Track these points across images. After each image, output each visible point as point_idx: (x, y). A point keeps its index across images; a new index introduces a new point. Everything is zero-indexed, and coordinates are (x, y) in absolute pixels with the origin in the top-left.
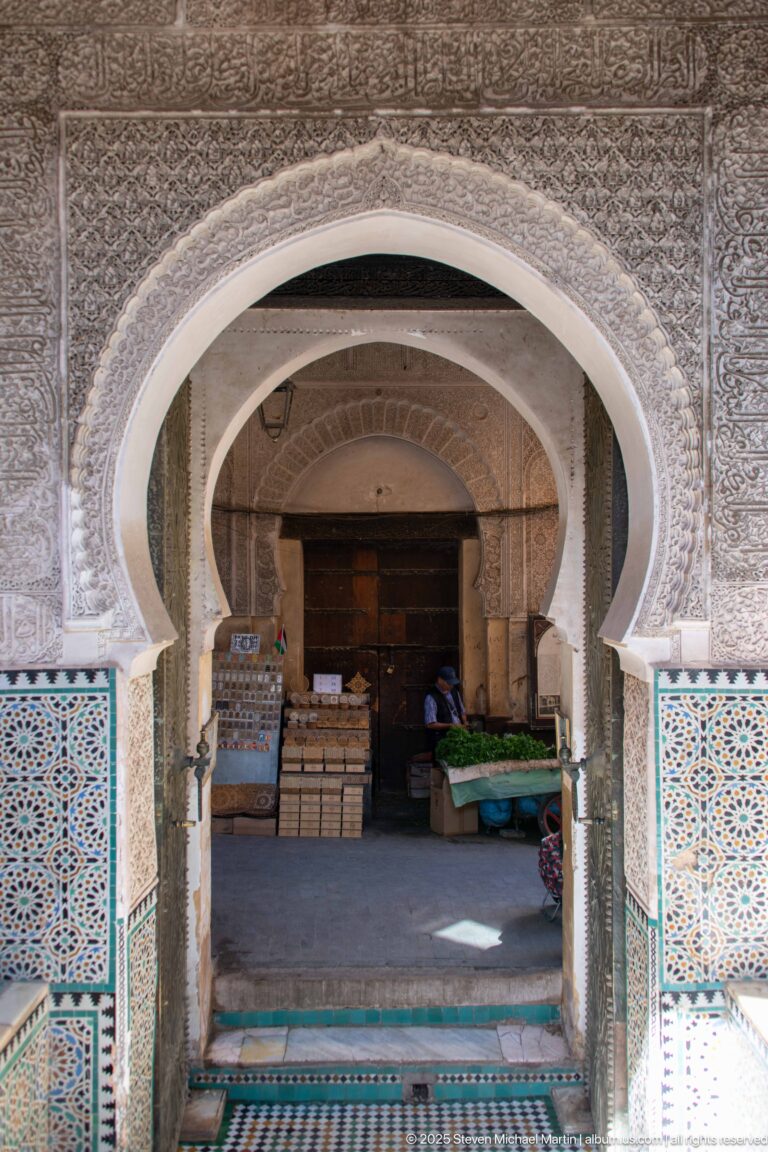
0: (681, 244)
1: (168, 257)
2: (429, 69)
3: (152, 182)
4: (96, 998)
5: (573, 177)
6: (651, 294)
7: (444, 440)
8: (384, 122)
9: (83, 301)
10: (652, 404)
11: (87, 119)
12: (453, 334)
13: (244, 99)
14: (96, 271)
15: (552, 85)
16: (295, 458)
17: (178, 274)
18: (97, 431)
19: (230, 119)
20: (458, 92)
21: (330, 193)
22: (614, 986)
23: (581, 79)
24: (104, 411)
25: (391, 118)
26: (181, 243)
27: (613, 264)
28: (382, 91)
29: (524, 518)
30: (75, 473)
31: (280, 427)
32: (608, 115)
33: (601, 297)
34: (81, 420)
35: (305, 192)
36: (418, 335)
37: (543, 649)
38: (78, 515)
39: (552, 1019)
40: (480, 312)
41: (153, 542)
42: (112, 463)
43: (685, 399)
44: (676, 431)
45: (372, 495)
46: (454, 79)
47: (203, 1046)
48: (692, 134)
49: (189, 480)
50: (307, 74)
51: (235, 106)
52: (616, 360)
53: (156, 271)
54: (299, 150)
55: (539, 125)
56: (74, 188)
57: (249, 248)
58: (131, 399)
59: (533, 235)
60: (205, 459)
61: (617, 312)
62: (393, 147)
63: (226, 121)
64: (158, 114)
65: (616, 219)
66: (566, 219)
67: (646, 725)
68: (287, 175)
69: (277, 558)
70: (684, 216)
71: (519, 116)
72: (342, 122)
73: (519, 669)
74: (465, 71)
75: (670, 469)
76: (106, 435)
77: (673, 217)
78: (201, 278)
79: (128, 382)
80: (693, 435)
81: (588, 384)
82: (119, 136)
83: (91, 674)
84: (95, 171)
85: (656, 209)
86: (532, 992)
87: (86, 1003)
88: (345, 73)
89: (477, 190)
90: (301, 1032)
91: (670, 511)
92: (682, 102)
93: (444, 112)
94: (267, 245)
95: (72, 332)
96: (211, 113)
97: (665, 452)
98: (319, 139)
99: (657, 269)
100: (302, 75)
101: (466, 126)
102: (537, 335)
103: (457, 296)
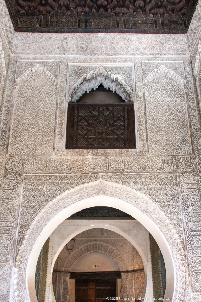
0: (174, 204)
1: (47, 207)
2: (112, 165)
3: (44, 189)
5: (147, 188)
6: (168, 216)
7: (112, 252)
8: (101, 176)
9: (24, 218)
10: (171, 243)
11: (29, 176)
12: (117, 226)
13: (68, 171)
14: (28, 210)
15: (141, 168)
16: (74, 257)
17: (49, 211)
18: (24, 251)
19: (64, 175)
20: (118, 170)
21: (88, 192)
23: (147, 167)
24: (26, 246)
25: (103, 175)
26: (51, 203)
27: (158, 209)
28: (100, 170)
29: (133, 273)
30: (17, 263)
31: (71, 249)
32: (154, 175)
33: (156, 216)
34: (20, 249)
35: (82, 192)
36: (108, 226)
38: (16, 275)
40: (123, 221)
41: (36, 282)
42: (27, 260)
43: (179, 242)
44: (178, 250)
45: (94, 267)
46: (118, 167)
48: (174, 179)
49: (47, 264)
50: (83, 166)
51: (65, 173)
52: (161, 232)
53: (43, 210)
54: (81, 182)
55: (138, 177)
56: (25, 191)
57: (67, 204)
58: (34, 243)
59: (138, 202)
60: (52, 258)
61: (160, 220)
62: (103, 182)
63: (63, 176)
64: (47, 174)
65: (158, 198)
66: (145, 198)
68: (77, 188)
69: (68, 285)
70: (174, 197)
71: (133, 175)
72: (91, 176)
74: (120, 165)
75: (177, 261)
76: (26, 253)
77: (172, 198)
78: (55, 212)
79: (33, 238)
80: (182, 252)
81: (152, 239)
82: (37, 179)
84: (30, 187)
85: (167, 195)
88: (92, 166)
89: (124, 191)
91: (179, 273)
92: (172, 173)
93: (115, 174)
94: (72, 204)
95: (20, 226)
96: (60, 174)
97: (175, 256)
98: (86, 180)
99: (169, 210)
100: (82, 166)
101: (120, 177)
102: (139, 225)
103: (117, 216)
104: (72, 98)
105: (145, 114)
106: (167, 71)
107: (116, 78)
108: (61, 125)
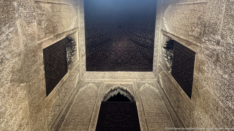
104: (104, 99)
107: (126, 89)
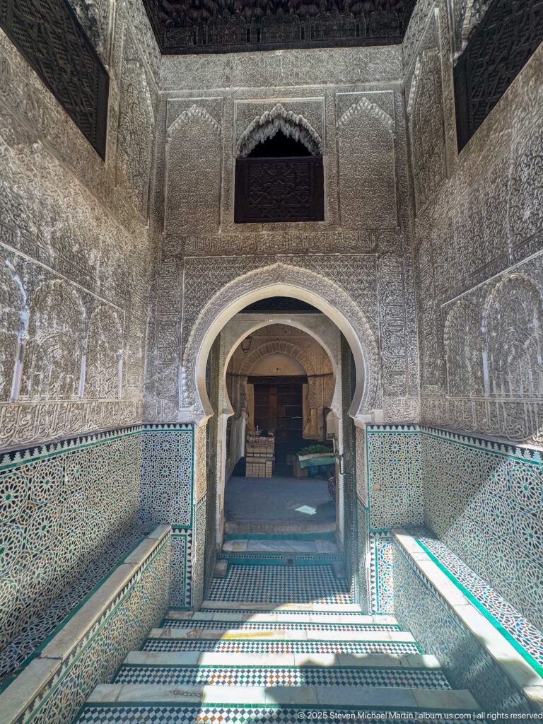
0: (370, 293)
1: (214, 297)
2: (293, 243)
3: (210, 276)
4: (186, 531)
5: (336, 273)
6: (362, 307)
7: (297, 354)
8: (279, 258)
9: (189, 310)
10: (363, 341)
11: (192, 259)
12: (300, 321)
13: (238, 252)
14: (192, 302)
15: (329, 247)
16: (252, 359)
17: (217, 302)
18: (191, 349)
19: (234, 258)
20: (301, 249)
21: (263, 278)
22: (354, 529)
23: (338, 246)
24: (193, 343)
25: (281, 257)
26: (218, 293)
27: (349, 298)
28: (278, 249)
29: (322, 377)
30: (184, 363)
31: (247, 349)
32: (346, 255)
33: (346, 308)
34: (186, 346)
35: (255, 278)
36: (291, 321)
37: (329, 418)
38: (184, 375)
39: (332, 537)
40: (308, 315)
41: (207, 384)
42: (195, 359)
43: (373, 339)
44: (371, 349)
45: (275, 370)
46: (300, 246)
47: (221, 545)
48: (372, 261)
49: (219, 365)
51: (235, 254)
52: (351, 327)
53: (210, 301)
54: (254, 266)
55: (326, 258)
56: (187, 278)
57: (239, 294)
58: (201, 340)
59: (325, 290)
60: (224, 359)
61: (351, 313)
62: (282, 265)
63: (232, 258)
64: (213, 257)
65: (350, 285)
66: (334, 285)
67: (363, 443)
68: (250, 273)
69: (246, 390)
70: (371, 285)
71: (320, 256)
72: (267, 258)
73: (321, 425)
74: (303, 243)
75: (369, 361)
76: (194, 351)
77: (367, 285)
78: (224, 303)
79: (201, 334)
80: (376, 350)
81: (342, 336)
82: (201, 263)
83: (187, 425)
84: (193, 273)
85: (362, 282)
86: (326, 529)
87: (183, 532)
88: (268, 245)
89: (308, 277)
90: (252, 541)
91: (370, 374)
92: (369, 252)
93: (297, 255)
94: (244, 293)
95: (185, 320)
96: (228, 256)
97: (367, 356)
98: (260, 263)
99: (363, 300)
100: (255, 245)
101: (304, 259)
102: (327, 321)
104: (241, 151)
105: (338, 172)
106: (369, 107)
107: (300, 120)
108: (228, 191)
